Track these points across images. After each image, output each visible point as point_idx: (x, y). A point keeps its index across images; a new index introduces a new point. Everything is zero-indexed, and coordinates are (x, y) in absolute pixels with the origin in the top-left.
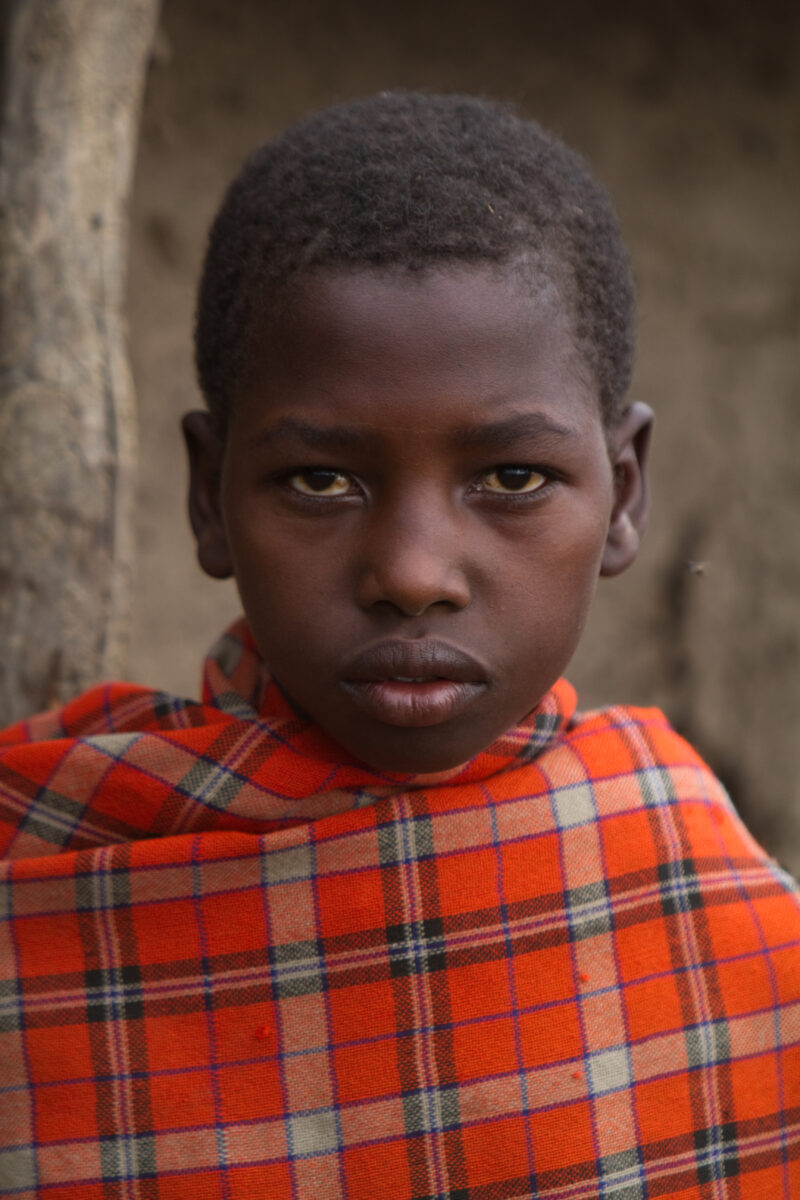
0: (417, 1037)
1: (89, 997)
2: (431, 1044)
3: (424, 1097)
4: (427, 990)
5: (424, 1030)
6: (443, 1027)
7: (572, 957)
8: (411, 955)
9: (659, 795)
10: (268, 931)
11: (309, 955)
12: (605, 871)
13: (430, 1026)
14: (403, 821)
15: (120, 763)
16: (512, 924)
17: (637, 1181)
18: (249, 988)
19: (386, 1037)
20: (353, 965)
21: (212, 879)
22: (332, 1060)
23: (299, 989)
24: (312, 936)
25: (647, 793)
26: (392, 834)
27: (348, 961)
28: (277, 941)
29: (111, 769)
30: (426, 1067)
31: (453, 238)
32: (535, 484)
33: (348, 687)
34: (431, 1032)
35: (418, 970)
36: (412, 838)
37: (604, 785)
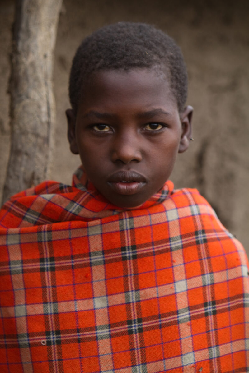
0: (129, 277)
1: (41, 265)
2: (133, 279)
3: (130, 293)
4: (132, 264)
5: (131, 275)
6: (136, 274)
7: (171, 256)
8: (127, 255)
9: (196, 212)
10: (89, 248)
11: (100, 255)
12: (181, 232)
13: (132, 274)
14: (126, 219)
15: (49, 202)
16: (155, 247)
17: (188, 316)
18: (84, 263)
19: (120, 277)
20: (112, 258)
21: (74, 234)
22: (106, 283)
23: (97, 264)
24: (101, 250)
25: (192, 212)
26: (123, 222)
27: (110, 256)
28: (91, 251)
29: (47, 204)
30: (131, 285)
31: (136, 61)
32: (160, 127)
33: (109, 183)
34: (133, 276)
35: (129, 259)
36: (128, 223)
37: (180, 210)
